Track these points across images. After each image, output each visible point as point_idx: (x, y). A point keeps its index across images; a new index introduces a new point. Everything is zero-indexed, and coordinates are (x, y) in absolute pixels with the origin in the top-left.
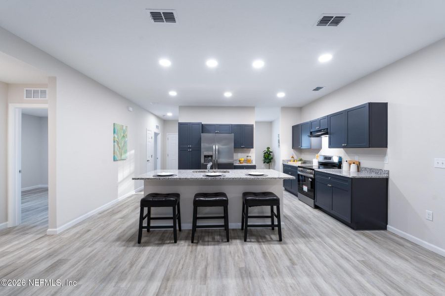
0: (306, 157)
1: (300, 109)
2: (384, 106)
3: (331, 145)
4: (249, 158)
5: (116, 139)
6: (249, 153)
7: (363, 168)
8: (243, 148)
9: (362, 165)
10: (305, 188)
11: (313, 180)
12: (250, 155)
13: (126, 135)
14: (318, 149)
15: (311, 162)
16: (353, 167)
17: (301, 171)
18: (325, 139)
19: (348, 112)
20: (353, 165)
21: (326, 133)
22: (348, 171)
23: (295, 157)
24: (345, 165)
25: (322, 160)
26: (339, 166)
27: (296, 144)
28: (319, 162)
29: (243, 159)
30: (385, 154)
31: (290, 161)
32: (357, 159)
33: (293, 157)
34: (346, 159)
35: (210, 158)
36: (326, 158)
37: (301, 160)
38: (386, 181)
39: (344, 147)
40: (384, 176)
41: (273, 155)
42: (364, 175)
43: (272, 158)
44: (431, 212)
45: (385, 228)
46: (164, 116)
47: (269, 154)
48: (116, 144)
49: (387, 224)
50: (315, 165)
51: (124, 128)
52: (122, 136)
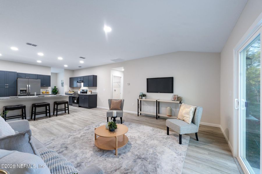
0: (75, 90)
1: (73, 71)
2: (96, 76)
3: (84, 86)
4: (47, 91)
6: (47, 89)
8: (45, 86)
9: (92, 92)
10: (75, 101)
11: (78, 97)
12: (48, 90)
14: (80, 87)
15: (78, 92)
16: (90, 92)
17: (74, 95)
18: (82, 84)
19: (88, 76)
21: (83, 82)
22: (89, 93)
23: (71, 91)
24: (88, 92)
25: (81, 91)
26: (86, 92)
27: (71, 85)
28: (80, 92)
29: (45, 92)
30: (96, 88)
31: (69, 92)
32: (91, 90)
33: (70, 91)
34: (88, 90)
35: (24, 91)
36: (83, 90)
37: (73, 92)
38: (97, 95)
39: (88, 87)
41: (58, 90)
42: (92, 94)
43: (57, 92)
45: (96, 107)
47: (56, 90)
49: (97, 106)
50: (79, 93)
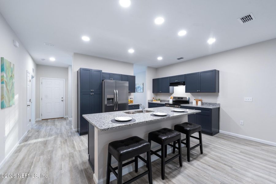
0: (163, 98)
3: (187, 91)
4: (131, 100)
5: (5, 79)
6: (130, 96)
7: (204, 103)
9: (204, 101)
13: (14, 75)
14: (172, 93)
20: (199, 101)
21: (184, 84)
28: (173, 101)
32: (200, 98)
34: (192, 98)
35: (111, 100)
36: (179, 98)
37: (159, 100)
38: (219, 109)
40: (218, 106)
44: (243, 121)
45: (219, 132)
46: (43, 60)
48: (4, 85)
49: (219, 129)
50: (171, 102)
51: (12, 66)
52: (10, 76)
